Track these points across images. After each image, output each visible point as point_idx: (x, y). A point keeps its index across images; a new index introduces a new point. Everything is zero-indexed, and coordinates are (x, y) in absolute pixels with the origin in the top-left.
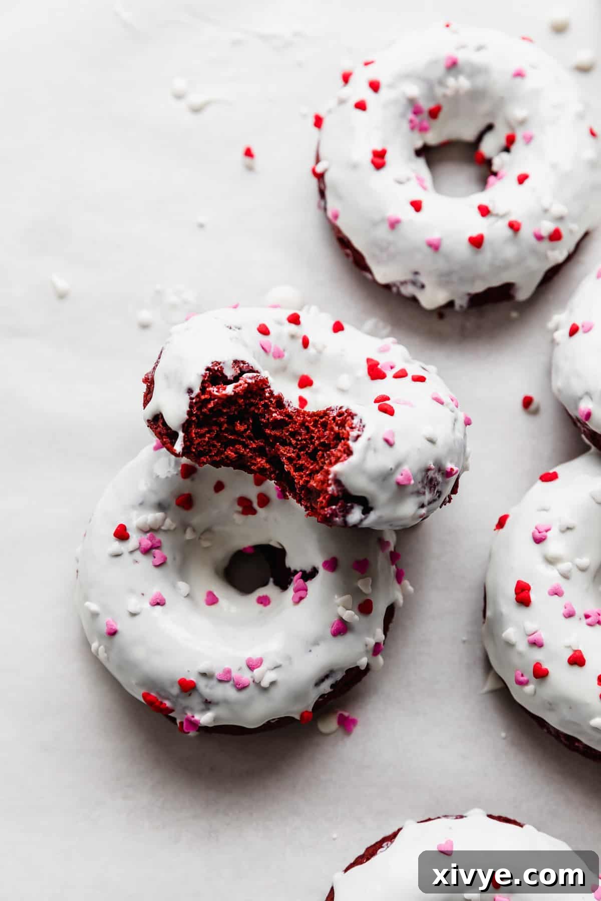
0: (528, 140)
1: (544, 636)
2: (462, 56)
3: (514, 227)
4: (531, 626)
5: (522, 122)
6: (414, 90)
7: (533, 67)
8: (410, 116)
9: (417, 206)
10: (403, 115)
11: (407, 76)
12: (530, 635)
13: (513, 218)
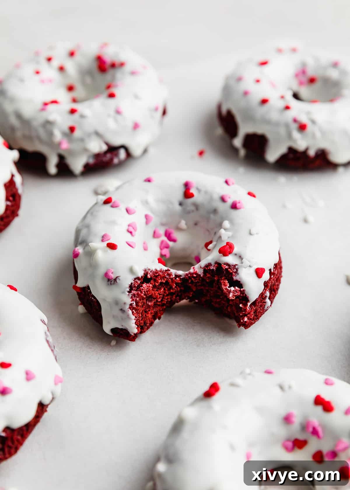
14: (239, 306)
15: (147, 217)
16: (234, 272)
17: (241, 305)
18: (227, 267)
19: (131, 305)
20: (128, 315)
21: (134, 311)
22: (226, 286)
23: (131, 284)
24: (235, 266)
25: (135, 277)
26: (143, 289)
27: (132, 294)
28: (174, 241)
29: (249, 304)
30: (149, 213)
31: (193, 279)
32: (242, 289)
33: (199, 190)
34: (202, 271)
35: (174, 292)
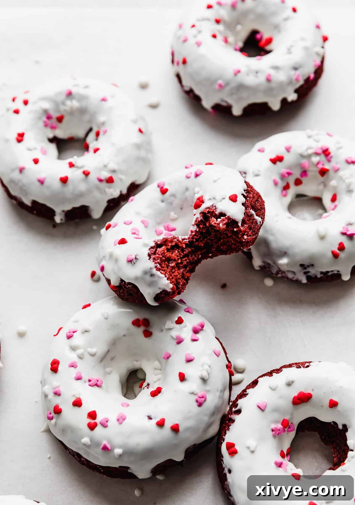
0: (105, 132)
1: (62, 390)
2: (74, 90)
3: (86, 174)
4: (55, 384)
5: (103, 124)
6: (47, 105)
7: (113, 97)
8: (44, 119)
9: (36, 161)
10: (39, 118)
11: (44, 99)
12: (55, 389)
13: (86, 169)
14: (234, 231)
15: (143, 222)
16: (215, 209)
17: (235, 230)
18: (208, 210)
19: (156, 267)
20: (159, 277)
21: (161, 271)
22: (214, 221)
23: (149, 253)
24: (212, 205)
25: (149, 248)
26: (158, 252)
27: (152, 259)
28: (174, 230)
29: (240, 224)
30: (144, 219)
31: (195, 237)
32: (226, 217)
33: (170, 184)
34: (196, 227)
35: (187, 253)
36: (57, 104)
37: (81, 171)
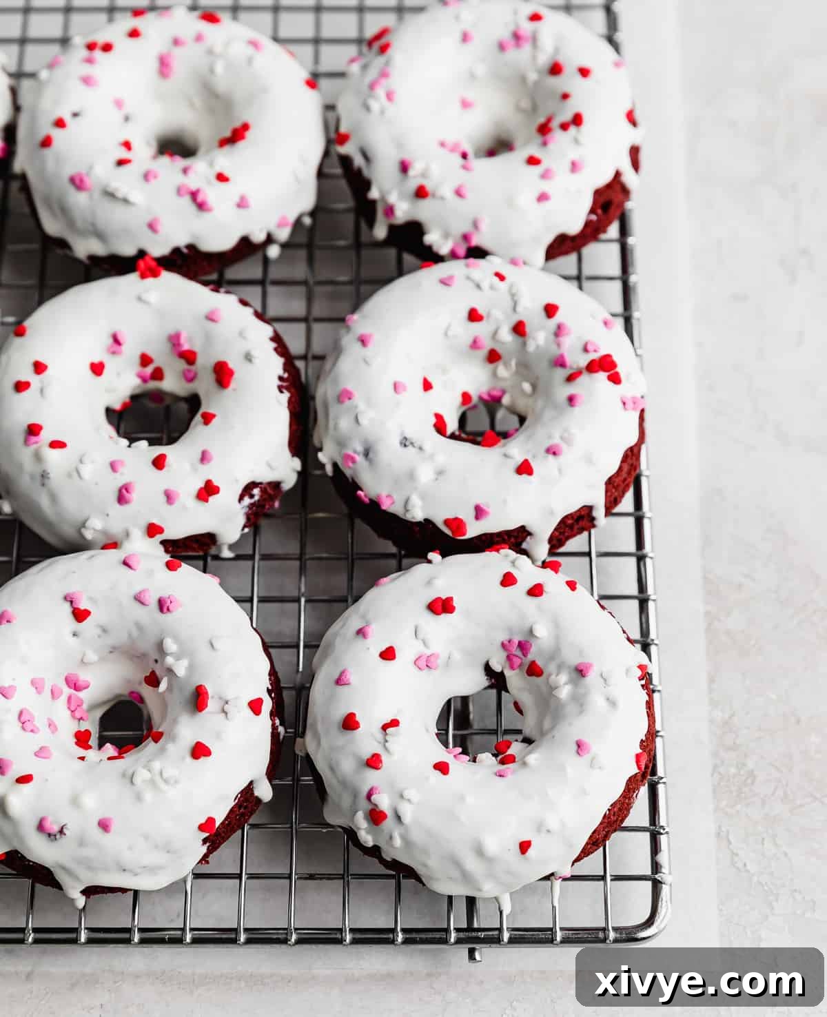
36: (554, 654)
37: (378, 749)
